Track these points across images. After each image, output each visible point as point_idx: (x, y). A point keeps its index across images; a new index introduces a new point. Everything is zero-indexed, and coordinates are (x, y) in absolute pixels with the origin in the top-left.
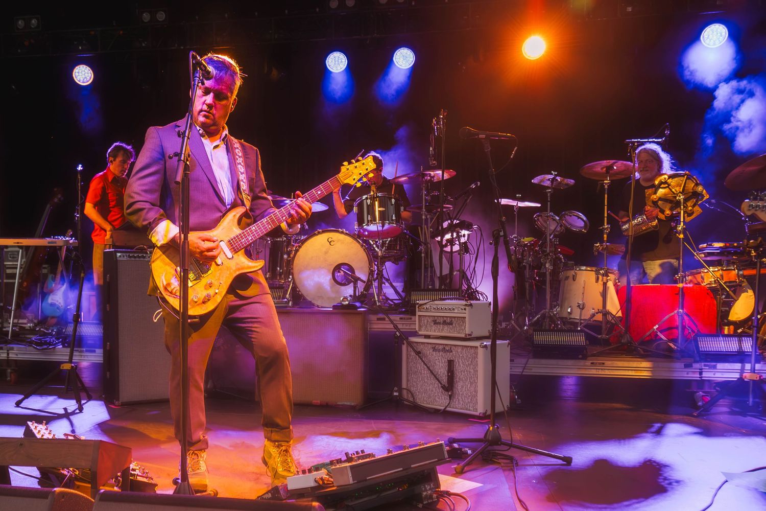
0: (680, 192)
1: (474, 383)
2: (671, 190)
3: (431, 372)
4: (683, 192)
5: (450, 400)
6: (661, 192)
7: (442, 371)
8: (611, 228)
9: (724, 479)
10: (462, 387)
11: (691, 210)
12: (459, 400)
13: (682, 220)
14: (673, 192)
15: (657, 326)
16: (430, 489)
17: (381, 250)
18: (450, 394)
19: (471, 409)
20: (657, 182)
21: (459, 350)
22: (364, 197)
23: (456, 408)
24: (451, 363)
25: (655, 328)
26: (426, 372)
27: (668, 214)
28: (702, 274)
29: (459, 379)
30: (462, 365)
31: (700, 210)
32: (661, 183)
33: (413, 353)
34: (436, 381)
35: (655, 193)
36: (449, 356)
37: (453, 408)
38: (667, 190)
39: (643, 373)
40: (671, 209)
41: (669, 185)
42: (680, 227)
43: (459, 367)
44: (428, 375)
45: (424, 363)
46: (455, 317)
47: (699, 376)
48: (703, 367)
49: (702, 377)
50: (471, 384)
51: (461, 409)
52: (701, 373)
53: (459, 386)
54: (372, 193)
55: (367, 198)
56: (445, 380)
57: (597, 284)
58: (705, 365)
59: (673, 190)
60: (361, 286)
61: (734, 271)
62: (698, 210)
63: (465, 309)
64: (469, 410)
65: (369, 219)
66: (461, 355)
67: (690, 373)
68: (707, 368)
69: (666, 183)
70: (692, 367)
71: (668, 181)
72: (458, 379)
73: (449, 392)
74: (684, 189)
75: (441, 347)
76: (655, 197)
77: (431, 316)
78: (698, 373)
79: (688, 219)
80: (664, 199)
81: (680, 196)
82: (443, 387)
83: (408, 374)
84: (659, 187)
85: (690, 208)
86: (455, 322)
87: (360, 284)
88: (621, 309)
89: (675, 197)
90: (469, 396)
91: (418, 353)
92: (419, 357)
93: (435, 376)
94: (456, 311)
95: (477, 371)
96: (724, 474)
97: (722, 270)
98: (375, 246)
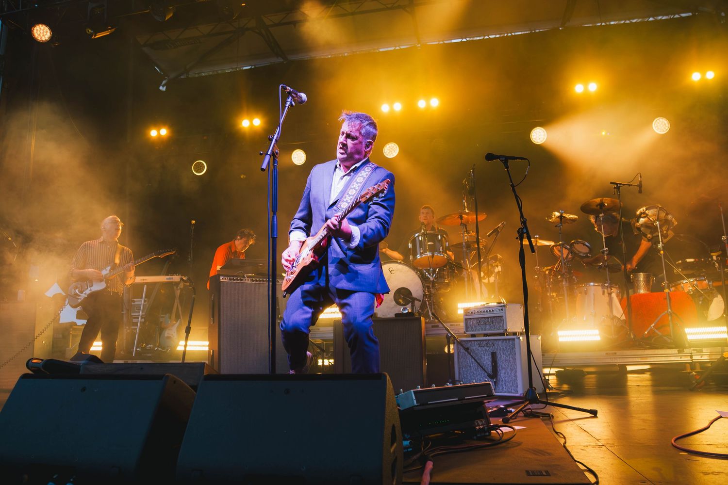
0: (656, 220)
1: (513, 369)
2: (649, 219)
3: (479, 364)
4: (658, 219)
5: (495, 386)
6: (642, 220)
7: (487, 362)
8: (609, 250)
9: (719, 415)
10: (505, 374)
11: (666, 233)
12: (502, 386)
13: (660, 240)
14: (651, 220)
15: (653, 325)
16: (482, 425)
17: (432, 276)
18: (495, 380)
19: (513, 391)
20: (638, 213)
21: (500, 344)
22: (416, 235)
23: (501, 392)
24: (494, 355)
25: (652, 326)
26: (474, 365)
27: (649, 237)
28: (682, 285)
29: (502, 368)
30: (503, 356)
31: (672, 233)
32: (641, 213)
33: (463, 351)
34: (483, 371)
35: (638, 222)
36: (492, 349)
37: (498, 392)
38: (646, 219)
39: (647, 359)
40: (651, 233)
41: (647, 215)
42: (660, 246)
43: (500, 358)
44: (476, 367)
45: (472, 357)
46: (494, 317)
47: (690, 359)
48: (692, 352)
49: (692, 360)
50: (512, 370)
51: (505, 393)
52: (691, 357)
53: (502, 373)
54: (423, 231)
55: (418, 236)
56: (490, 369)
57: (603, 296)
58: (694, 350)
59: (651, 219)
60: (418, 304)
61: (705, 282)
62: (671, 234)
63: (502, 310)
64: (512, 393)
65: (422, 251)
66: (501, 348)
67: (683, 357)
68: (695, 352)
69: (644, 213)
70: (684, 352)
71: (646, 212)
72: (500, 368)
73: (494, 379)
74: (658, 218)
75: (485, 343)
76: (638, 224)
77: (475, 318)
78: (689, 357)
79: (665, 241)
80: (645, 225)
81: (656, 223)
82: (489, 376)
83: (459, 368)
84: (640, 217)
85: (665, 232)
86: (495, 321)
87: (416, 302)
88: (624, 313)
89: (653, 224)
90: (511, 381)
91: (467, 349)
92: (468, 352)
93: (482, 367)
94: (495, 312)
95: (515, 359)
96: (719, 412)
97: (696, 280)
98: (427, 273)
